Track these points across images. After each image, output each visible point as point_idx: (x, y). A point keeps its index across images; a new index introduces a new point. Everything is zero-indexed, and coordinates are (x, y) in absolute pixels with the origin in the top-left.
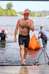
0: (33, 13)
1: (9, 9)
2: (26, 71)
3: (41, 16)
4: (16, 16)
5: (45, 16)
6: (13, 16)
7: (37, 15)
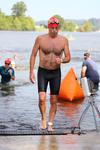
0: (69, 24)
1: (18, 15)
2: (54, 147)
3: (86, 29)
4: (34, 30)
5: (94, 30)
6: (27, 30)
7: (77, 27)
